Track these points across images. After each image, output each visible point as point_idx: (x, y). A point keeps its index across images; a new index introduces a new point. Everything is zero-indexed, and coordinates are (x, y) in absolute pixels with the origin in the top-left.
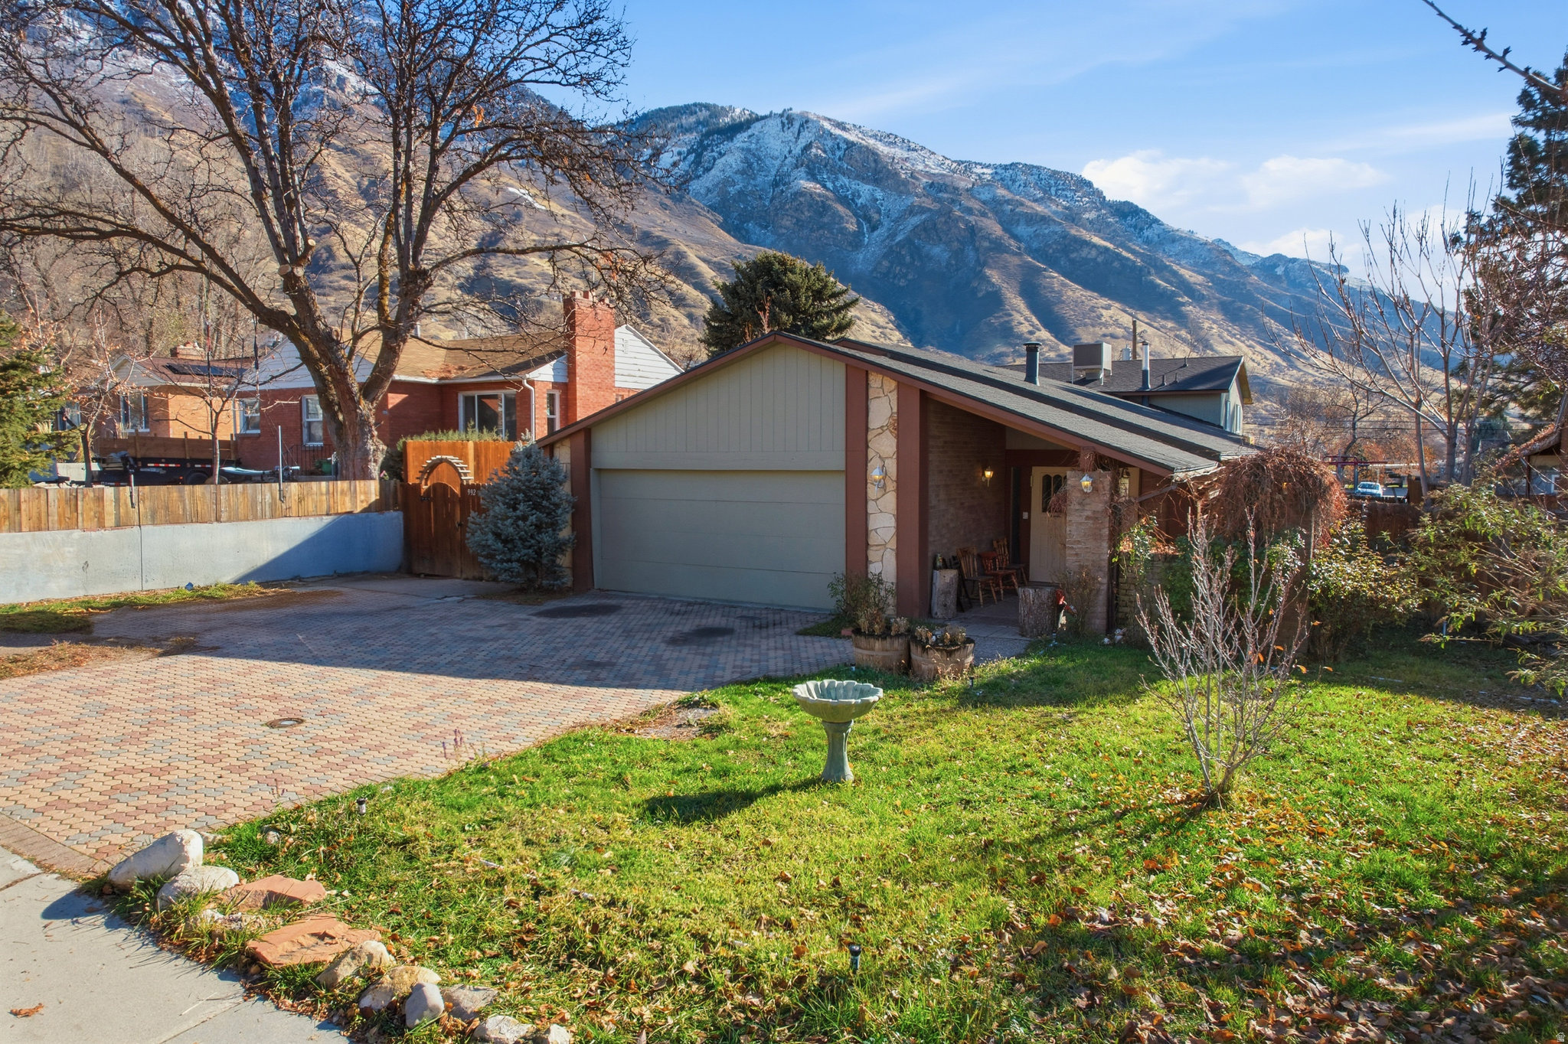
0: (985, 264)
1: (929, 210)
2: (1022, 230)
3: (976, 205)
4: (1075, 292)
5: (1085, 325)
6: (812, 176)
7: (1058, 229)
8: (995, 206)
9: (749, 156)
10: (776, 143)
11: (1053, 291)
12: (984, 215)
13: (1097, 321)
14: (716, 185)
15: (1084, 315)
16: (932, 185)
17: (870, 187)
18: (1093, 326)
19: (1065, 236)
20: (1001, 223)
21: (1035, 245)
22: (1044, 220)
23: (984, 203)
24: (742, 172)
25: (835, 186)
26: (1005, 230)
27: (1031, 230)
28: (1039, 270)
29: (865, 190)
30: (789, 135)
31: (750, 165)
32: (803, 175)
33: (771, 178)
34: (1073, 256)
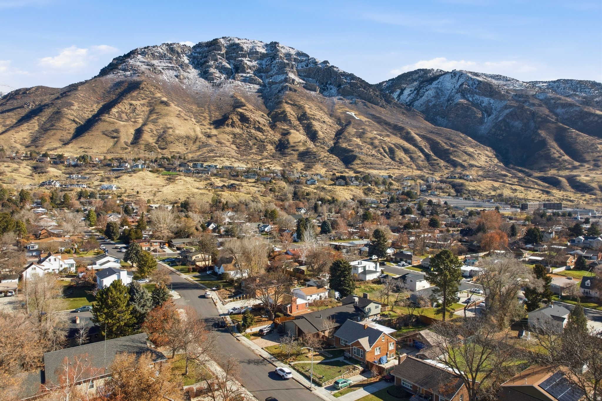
0: (539, 128)
1: (514, 106)
2: (559, 111)
3: (536, 102)
4: (584, 137)
5: (588, 152)
6: (463, 96)
7: (578, 109)
8: (547, 102)
9: (438, 90)
10: (449, 84)
11: (572, 138)
12: (540, 105)
13: (595, 150)
14: (424, 103)
15: (588, 148)
16: (516, 95)
17: (488, 98)
18: (592, 152)
19: (581, 112)
20: (549, 108)
21: (566, 117)
22: (571, 105)
23: (541, 100)
24: (435, 97)
25: (473, 99)
26: (551, 111)
27: (563, 110)
28: (566, 129)
29: (486, 100)
30: (454, 80)
31: (438, 94)
32: (460, 96)
33: (446, 98)
34: (585, 120)
